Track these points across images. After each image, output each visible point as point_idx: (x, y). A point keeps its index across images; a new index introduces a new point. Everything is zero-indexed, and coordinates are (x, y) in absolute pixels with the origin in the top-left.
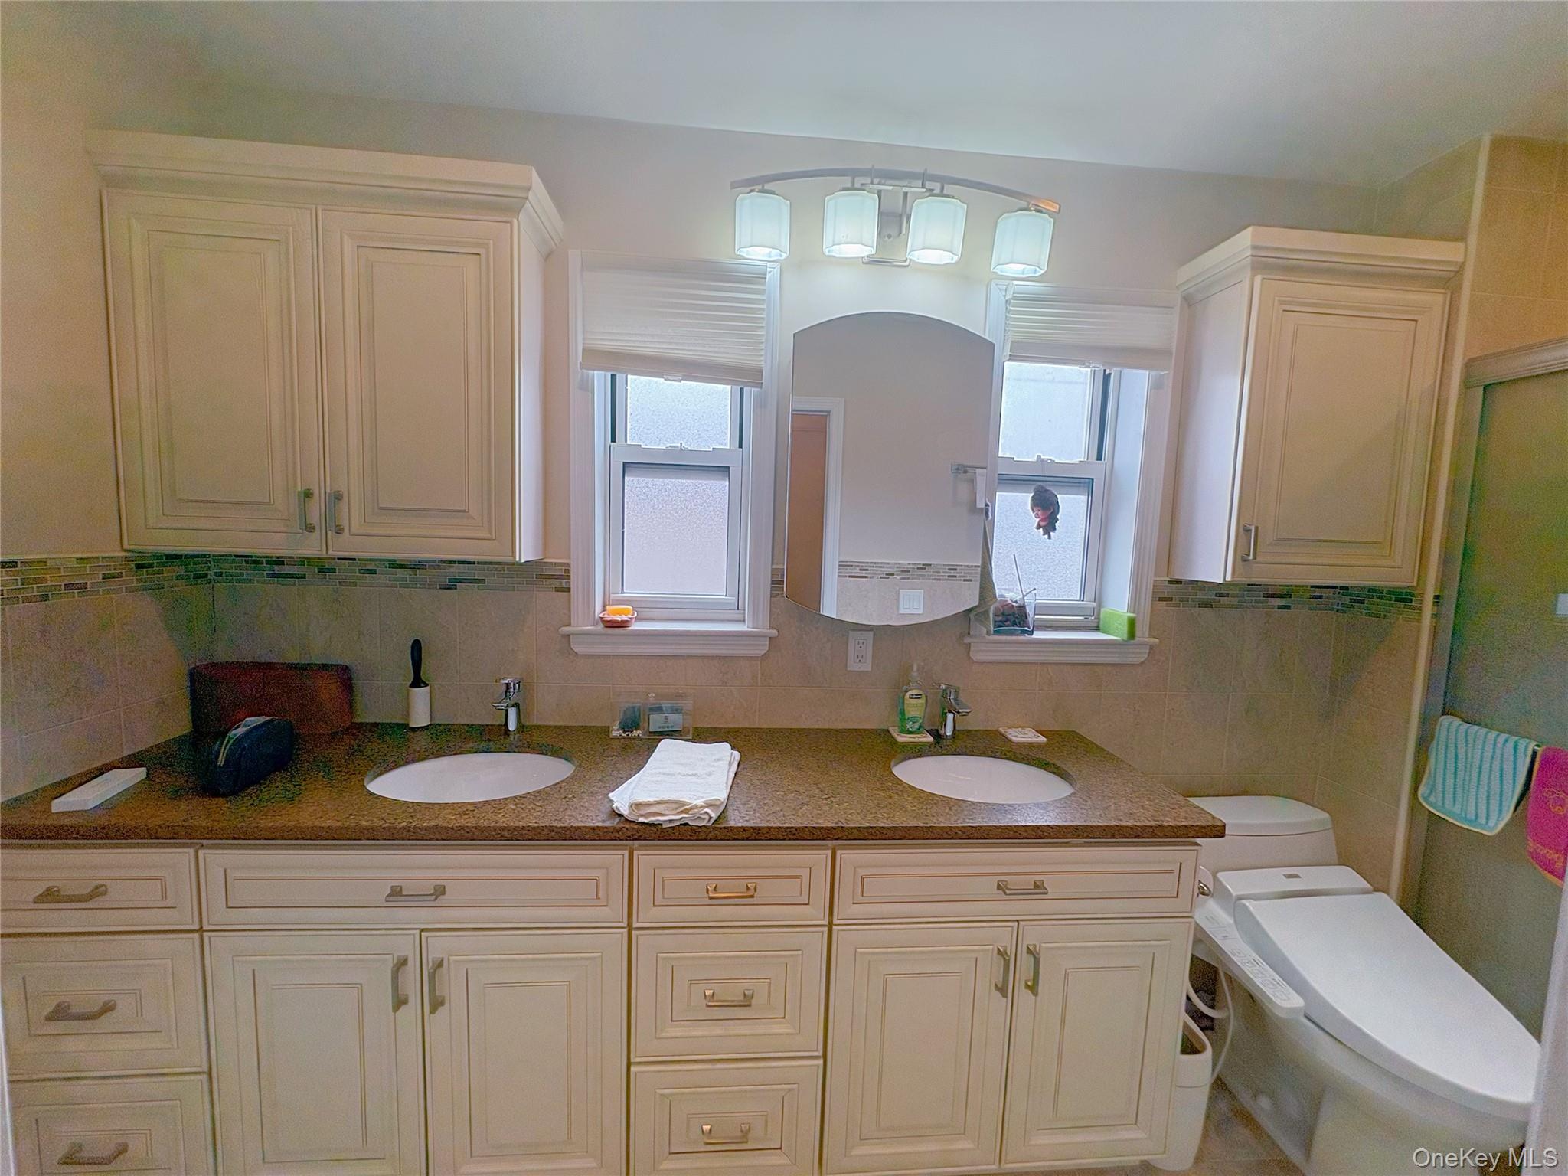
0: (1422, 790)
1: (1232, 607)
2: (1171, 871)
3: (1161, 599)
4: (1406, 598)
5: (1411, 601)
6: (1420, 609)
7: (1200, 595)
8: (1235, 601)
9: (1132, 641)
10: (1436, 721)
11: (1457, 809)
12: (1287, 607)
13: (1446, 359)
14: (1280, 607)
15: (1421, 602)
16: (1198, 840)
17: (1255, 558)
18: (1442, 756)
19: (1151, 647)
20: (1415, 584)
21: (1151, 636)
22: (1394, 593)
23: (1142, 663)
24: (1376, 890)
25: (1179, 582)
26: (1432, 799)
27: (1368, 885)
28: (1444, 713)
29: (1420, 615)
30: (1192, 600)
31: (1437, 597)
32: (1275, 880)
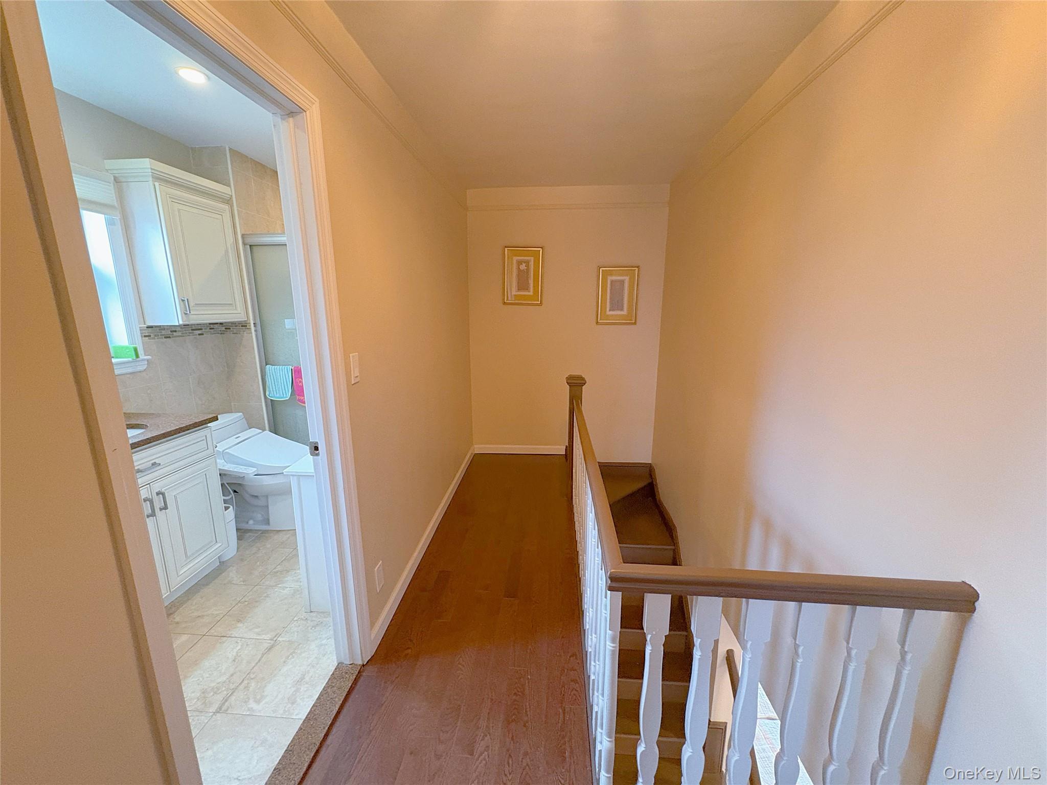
0: (267, 393)
1: (179, 336)
2: (203, 440)
3: (145, 336)
4: (244, 325)
5: (246, 326)
6: (250, 328)
7: (163, 332)
8: (180, 334)
9: (138, 359)
10: (265, 368)
11: (278, 395)
12: (202, 334)
13: (235, 233)
14: (199, 334)
15: (250, 326)
16: (209, 425)
17: (190, 312)
18: (270, 380)
19: (148, 360)
20: (246, 319)
21: (145, 355)
22: (241, 324)
23: (145, 369)
24: (263, 431)
25: (151, 327)
26: (271, 395)
27: (261, 431)
28: (266, 365)
29: (251, 331)
30: (161, 335)
31: (254, 324)
32: (233, 440)
